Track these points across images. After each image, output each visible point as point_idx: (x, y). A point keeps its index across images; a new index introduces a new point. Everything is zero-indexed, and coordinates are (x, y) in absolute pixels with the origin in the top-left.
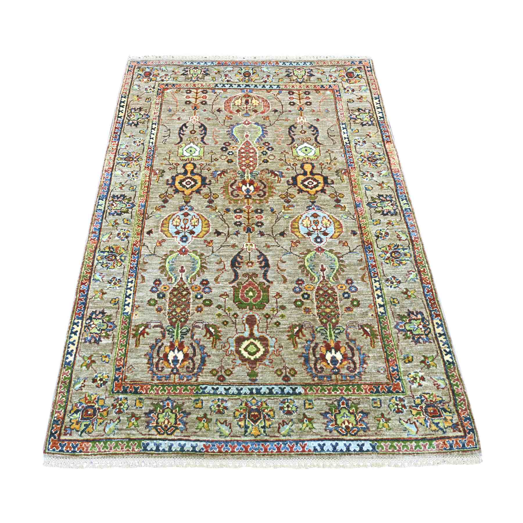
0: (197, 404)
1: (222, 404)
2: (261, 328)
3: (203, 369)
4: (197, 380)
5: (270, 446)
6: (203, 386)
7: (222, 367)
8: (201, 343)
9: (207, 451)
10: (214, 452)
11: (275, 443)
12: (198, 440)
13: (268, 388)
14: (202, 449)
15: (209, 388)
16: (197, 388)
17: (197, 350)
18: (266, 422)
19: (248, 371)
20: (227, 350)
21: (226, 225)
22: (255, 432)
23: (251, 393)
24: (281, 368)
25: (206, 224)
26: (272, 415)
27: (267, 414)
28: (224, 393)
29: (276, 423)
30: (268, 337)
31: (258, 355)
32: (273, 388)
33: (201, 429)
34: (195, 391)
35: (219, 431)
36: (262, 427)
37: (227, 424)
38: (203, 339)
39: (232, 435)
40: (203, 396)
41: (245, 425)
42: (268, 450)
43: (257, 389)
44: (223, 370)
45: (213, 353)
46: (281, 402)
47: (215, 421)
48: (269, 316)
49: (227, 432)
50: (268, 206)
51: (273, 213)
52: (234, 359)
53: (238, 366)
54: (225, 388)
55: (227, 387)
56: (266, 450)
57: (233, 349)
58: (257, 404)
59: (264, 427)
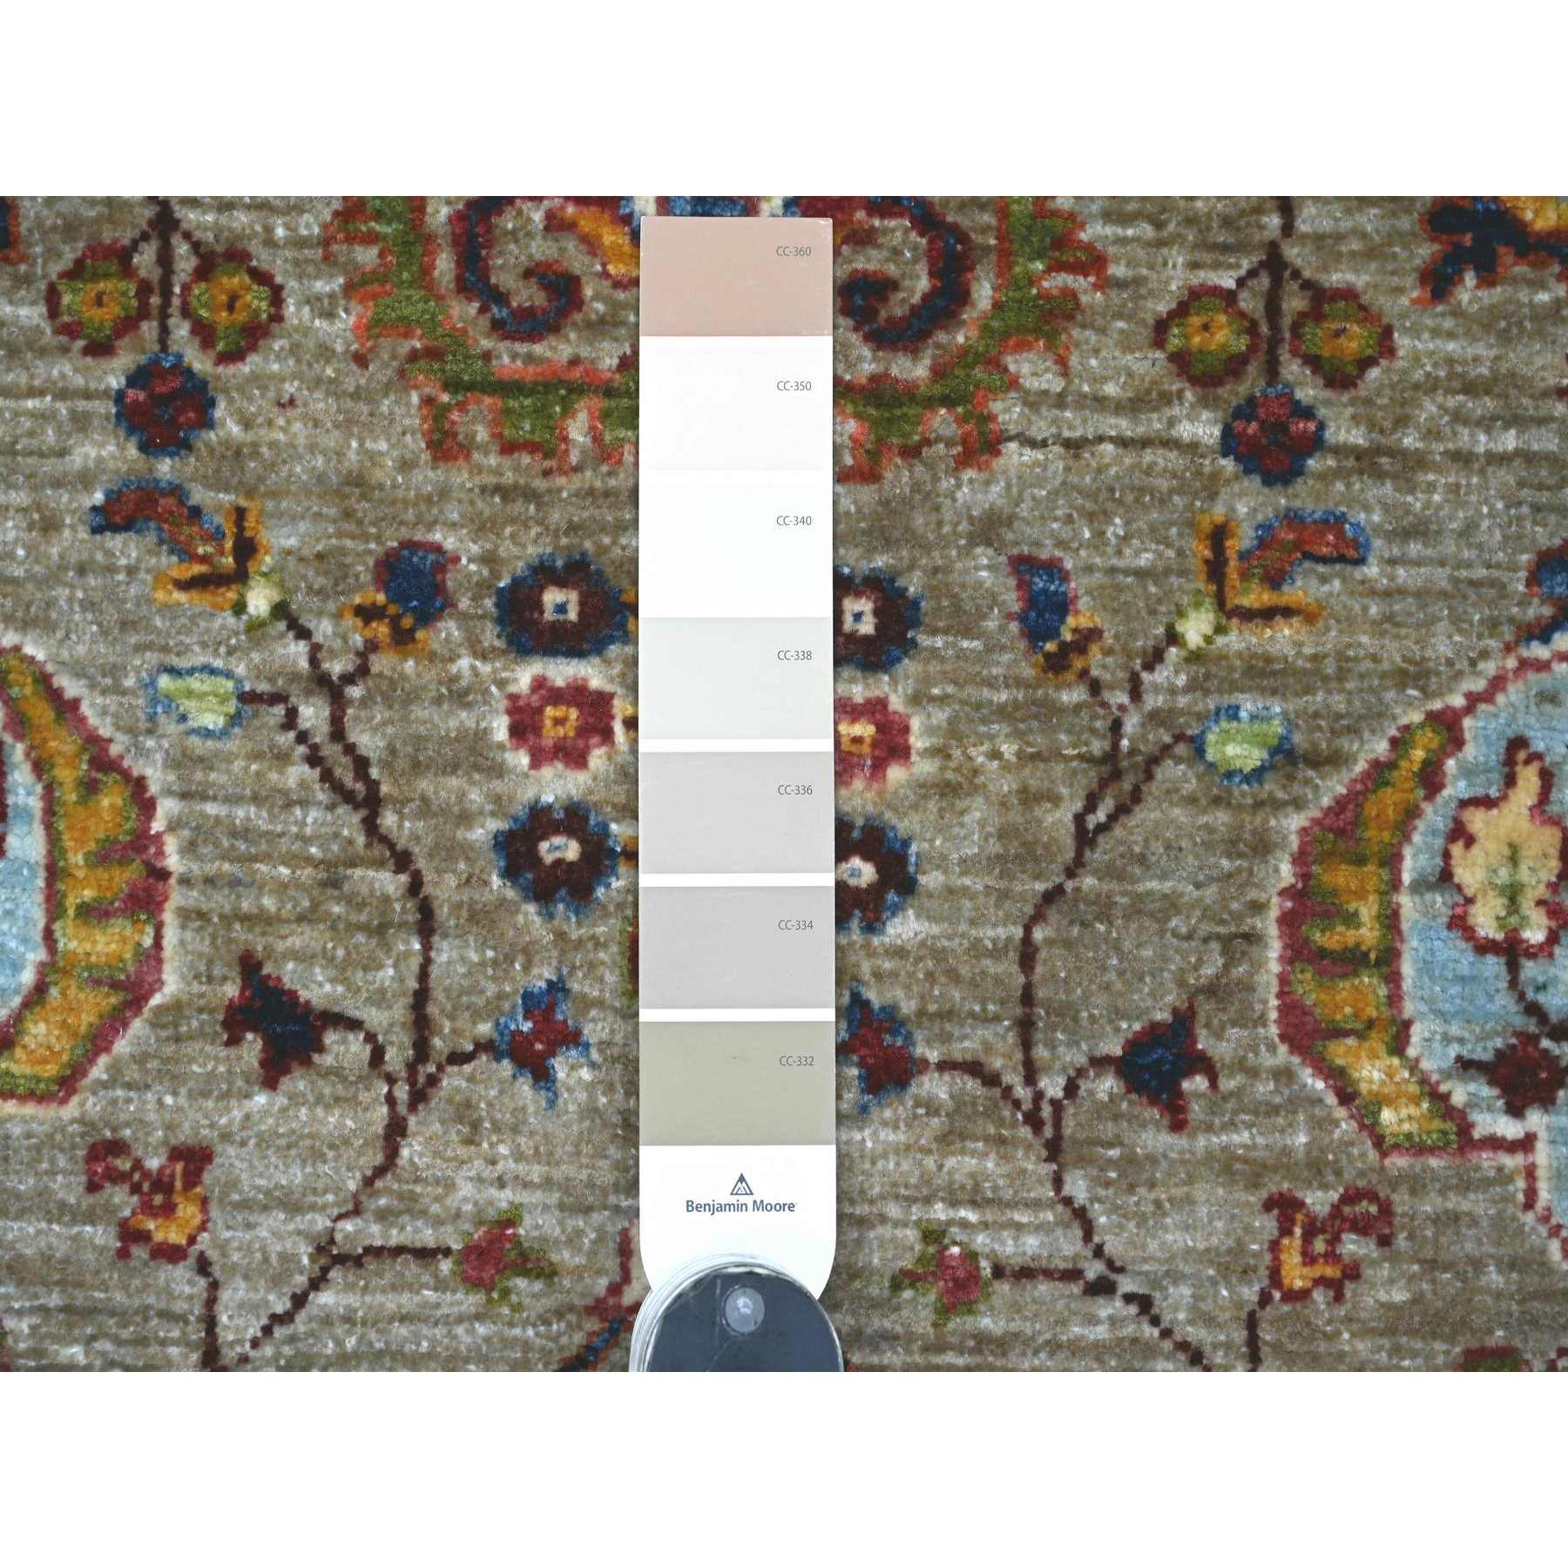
21: (389, 882)
25: (104, 856)
50: (988, 528)
51: (1056, 664)
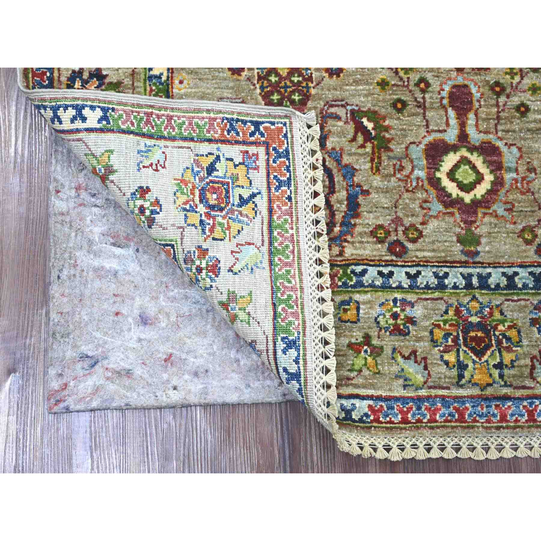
0: (345, 311)
1: (403, 310)
2: (484, 120)
3: (355, 225)
4: (341, 254)
5: (513, 408)
6: (359, 269)
7: (397, 221)
8: (346, 160)
9: (377, 420)
10: (393, 423)
11: (525, 403)
12: (357, 396)
13: (504, 274)
14: (366, 415)
15: (372, 272)
16: (345, 273)
17: (338, 178)
18: (504, 353)
19: (458, 230)
20: (408, 177)
22: (480, 376)
23: (469, 286)
24: (533, 224)
26: (515, 339)
27: (504, 336)
28: (406, 286)
29: (525, 355)
30: (500, 144)
31: (480, 191)
32: (516, 274)
33: (360, 371)
34: (340, 280)
35: (401, 375)
36: (495, 366)
37: (419, 359)
38: (347, 147)
39: (430, 384)
40: (358, 292)
41: (458, 360)
42: (509, 418)
43: (480, 276)
44: (401, 229)
45: (375, 184)
46: (535, 308)
47: (390, 352)
48: (503, 89)
49: (420, 379)
52: (426, 201)
53: (436, 217)
54: (407, 273)
55: (413, 271)
56: (503, 418)
57: (421, 174)
58: (480, 312)
59: (499, 366)
